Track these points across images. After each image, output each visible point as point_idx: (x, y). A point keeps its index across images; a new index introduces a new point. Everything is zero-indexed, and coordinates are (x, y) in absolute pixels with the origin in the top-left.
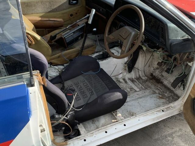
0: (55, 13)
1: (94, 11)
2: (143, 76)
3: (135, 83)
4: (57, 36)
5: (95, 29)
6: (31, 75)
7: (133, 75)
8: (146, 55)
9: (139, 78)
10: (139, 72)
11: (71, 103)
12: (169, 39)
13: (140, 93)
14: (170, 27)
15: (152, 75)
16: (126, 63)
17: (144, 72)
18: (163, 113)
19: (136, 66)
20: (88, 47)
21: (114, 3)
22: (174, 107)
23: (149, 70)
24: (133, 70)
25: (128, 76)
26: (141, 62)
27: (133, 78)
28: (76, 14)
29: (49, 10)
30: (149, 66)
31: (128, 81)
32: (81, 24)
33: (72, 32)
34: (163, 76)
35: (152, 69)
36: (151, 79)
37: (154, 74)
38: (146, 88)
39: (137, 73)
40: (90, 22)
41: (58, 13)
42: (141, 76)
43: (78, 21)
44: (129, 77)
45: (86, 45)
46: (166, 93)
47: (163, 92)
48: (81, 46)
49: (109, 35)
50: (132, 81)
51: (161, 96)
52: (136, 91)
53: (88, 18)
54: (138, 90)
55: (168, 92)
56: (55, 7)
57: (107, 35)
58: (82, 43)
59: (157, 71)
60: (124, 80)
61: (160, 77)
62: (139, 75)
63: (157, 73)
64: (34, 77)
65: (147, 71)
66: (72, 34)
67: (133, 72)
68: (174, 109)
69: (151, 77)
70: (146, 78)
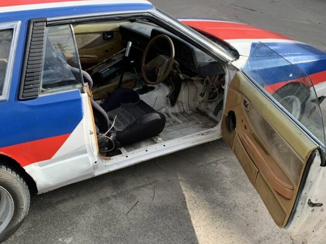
0: (89, 49)
1: (130, 44)
2: (188, 111)
3: (179, 117)
4: (94, 70)
5: (132, 62)
6: (83, 85)
7: (176, 109)
8: (189, 87)
9: (183, 113)
10: (183, 106)
11: (112, 123)
12: (197, 63)
13: (183, 124)
14: (197, 52)
15: (197, 109)
16: (167, 97)
17: (189, 106)
18: (203, 136)
19: (179, 99)
20: (127, 81)
21: (150, 35)
22: (214, 132)
23: (195, 105)
24: (176, 104)
25: (171, 110)
26: (184, 95)
27: (177, 112)
28: (112, 49)
29: (82, 46)
30: (194, 100)
31: (171, 115)
32: (117, 58)
33: (109, 67)
34: (208, 109)
35: (198, 103)
36: (196, 113)
37: (200, 108)
38: (190, 121)
39: (181, 107)
40: (127, 55)
41: (92, 49)
42: (186, 110)
43: (114, 55)
44: (173, 112)
45: (123, 80)
46: (210, 123)
47: (207, 123)
48: (118, 81)
49: (145, 64)
50: (176, 115)
51: (204, 126)
52: (179, 123)
53: (125, 51)
54: (181, 122)
55: (212, 123)
56: (89, 42)
57: (144, 65)
58: (119, 79)
59: (203, 104)
60: (167, 114)
61: (205, 110)
62: (184, 110)
63: (202, 107)
64: (85, 87)
65: (192, 105)
66: (108, 69)
67: (176, 106)
68: (214, 133)
69: (196, 111)
70: (191, 112)
